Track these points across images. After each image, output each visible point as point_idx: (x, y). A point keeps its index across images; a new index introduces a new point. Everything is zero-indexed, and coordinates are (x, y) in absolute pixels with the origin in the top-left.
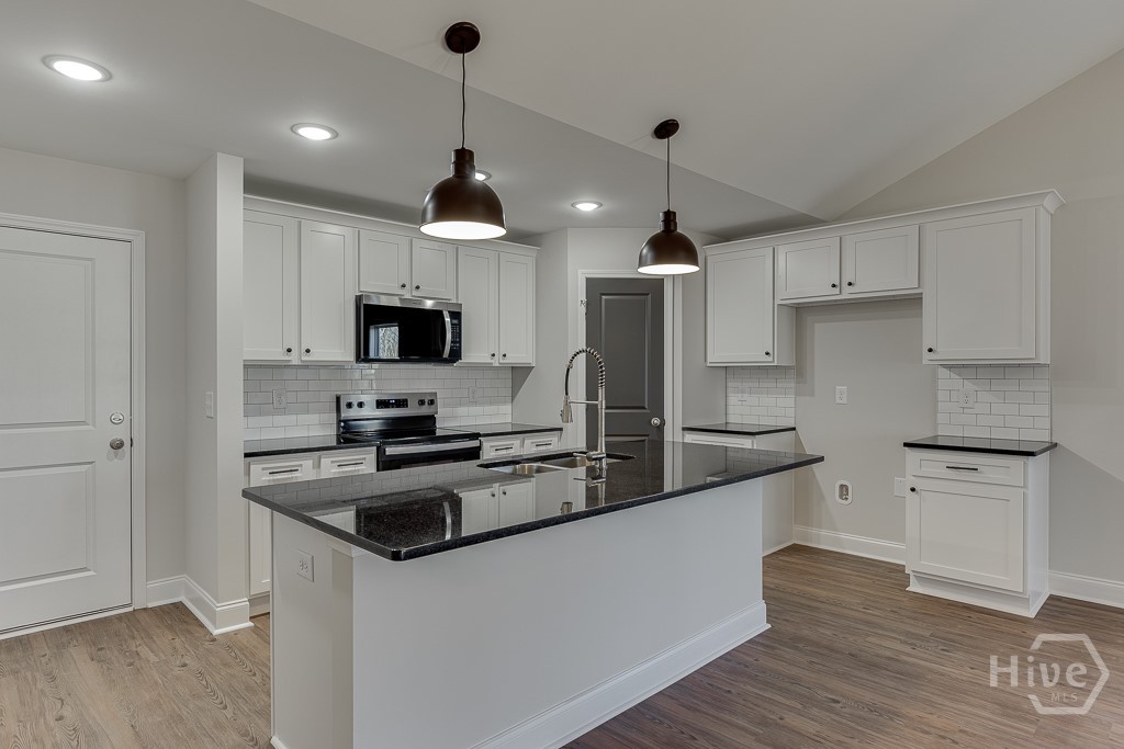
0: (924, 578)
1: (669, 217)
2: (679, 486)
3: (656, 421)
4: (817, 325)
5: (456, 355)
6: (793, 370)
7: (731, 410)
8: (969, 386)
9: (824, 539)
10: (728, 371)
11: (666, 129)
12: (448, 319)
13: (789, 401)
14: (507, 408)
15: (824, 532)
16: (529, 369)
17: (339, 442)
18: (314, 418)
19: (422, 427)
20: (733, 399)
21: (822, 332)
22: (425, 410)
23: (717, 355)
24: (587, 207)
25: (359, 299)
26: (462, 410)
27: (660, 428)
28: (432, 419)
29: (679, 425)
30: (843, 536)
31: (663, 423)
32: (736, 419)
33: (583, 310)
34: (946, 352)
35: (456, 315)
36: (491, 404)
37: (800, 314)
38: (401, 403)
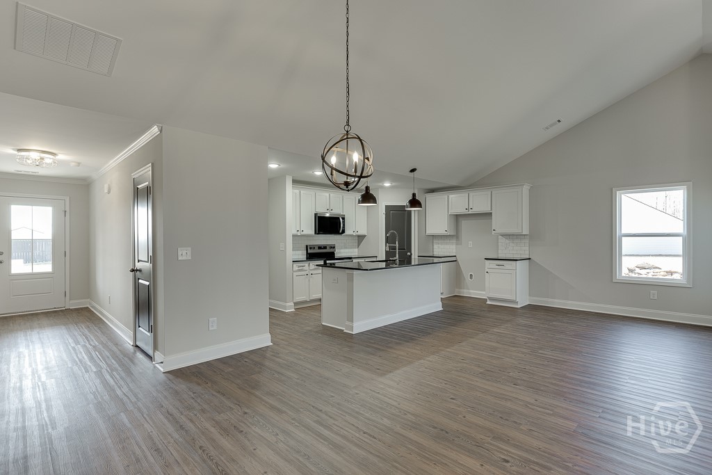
0: (491, 299)
1: (414, 195)
2: (417, 263)
3: (409, 254)
4: (463, 222)
5: (343, 232)
6: (455, 236)
7: (435, 250)
8: (507, 241)
9: (465, 293)
10: (434, 237)
11: (413, 171)
12: (341, 220)
13: (454, 247)
14: (356, 250)
15: (465, 291)
16: (365, 236)
17: (307, 259)
18: (300, 252)
19: (331, 256)
20: (435, 246)
21: (464, 223)
22: (332, 250)
23: (429, 232)
24: (387, 184)
25: (316, 214)
26: (342, 251)
27: (410, 256)
28: (333, 253)
29: (417, 255)
30: (471, 291)
31: (411, 254)
32: (436, 254)
33: (384, 216)
34: (499, 231)
35: (343, 219)
36: (351, 248)
37: (457, 218)
38: (325, 248)
